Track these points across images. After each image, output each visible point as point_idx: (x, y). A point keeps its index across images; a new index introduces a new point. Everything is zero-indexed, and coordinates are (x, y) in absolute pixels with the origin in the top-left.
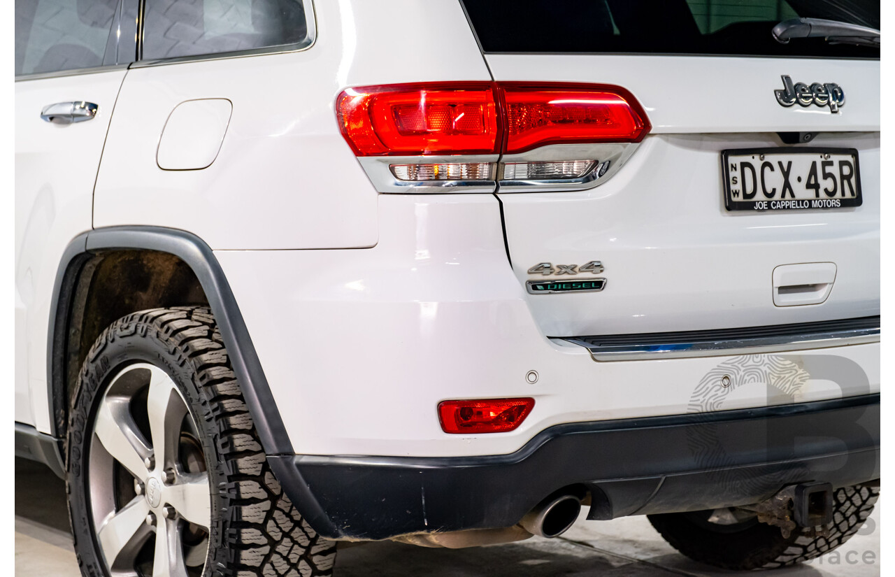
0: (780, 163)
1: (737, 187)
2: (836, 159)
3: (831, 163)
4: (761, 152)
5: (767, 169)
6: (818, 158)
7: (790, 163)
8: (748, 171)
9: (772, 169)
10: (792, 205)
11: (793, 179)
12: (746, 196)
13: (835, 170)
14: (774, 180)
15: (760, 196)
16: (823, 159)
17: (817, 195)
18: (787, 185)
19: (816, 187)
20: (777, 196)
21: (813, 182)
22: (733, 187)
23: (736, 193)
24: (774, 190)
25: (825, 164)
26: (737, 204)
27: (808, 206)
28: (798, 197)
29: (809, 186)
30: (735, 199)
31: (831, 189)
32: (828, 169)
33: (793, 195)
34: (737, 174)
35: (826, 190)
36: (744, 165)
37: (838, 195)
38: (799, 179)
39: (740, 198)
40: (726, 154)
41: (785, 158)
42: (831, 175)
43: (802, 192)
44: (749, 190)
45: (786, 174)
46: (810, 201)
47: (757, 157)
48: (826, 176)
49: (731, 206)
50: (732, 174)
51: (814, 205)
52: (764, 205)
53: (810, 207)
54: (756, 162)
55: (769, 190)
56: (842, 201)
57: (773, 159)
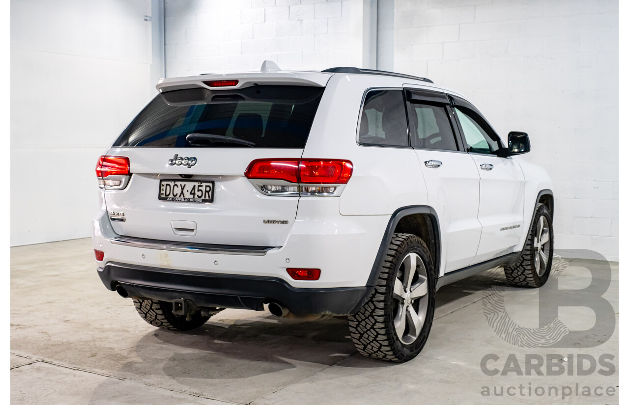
0: (181, 185)
1: (164, 192)
2: (204, 184)
3: (202, 186)
4: (175, 180)
5: (176, 187)
6: (197, 184)
7: (185, 185)
8: (168, 187)
9: (177, 187)
10: (182, 200)
11: (185, 191)
12: (166, 195)
13: (203, 189)
14: (178, 191)
15: (171, 196)
16: (199, 184)
17: (194, 197)
18: (182, 193)
19: (194, 194)
20: (178, 196)
21: (193, 192)
22: (162, 192)
23: (163, 194)
24: (177, 194)
25: (199, 186)
26: (163, 198)
27: (189, 200)
28: (186, 197)
29: (191, 194)
30: (162, 196)
31: (200, 195)
32: (200, 188)
33: (184, 196)
34: (164, 188)
35: (198, 196)
36: (167, 185)
37: (203, 198)
38: (188, 191)
39: (164, 196)
40: (161, 181)
41: (183, 183)
42: (201, 191)
43: (187, 195)
44: (168, 193)
45: (183, 189)
46: (189, 199)
47: (173, 182)
48: (199, 190)
49: (160, 198)
50: (162, 187)
51: (191, 200)
52: (171, 199)
53: (189, 201)
54: (172, 184)
55: (175, 194)
56: (202, 200)
57: (178, 183)
